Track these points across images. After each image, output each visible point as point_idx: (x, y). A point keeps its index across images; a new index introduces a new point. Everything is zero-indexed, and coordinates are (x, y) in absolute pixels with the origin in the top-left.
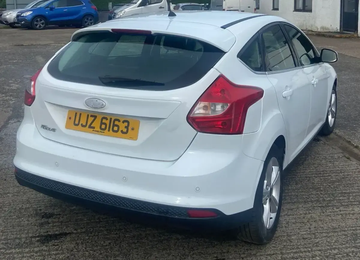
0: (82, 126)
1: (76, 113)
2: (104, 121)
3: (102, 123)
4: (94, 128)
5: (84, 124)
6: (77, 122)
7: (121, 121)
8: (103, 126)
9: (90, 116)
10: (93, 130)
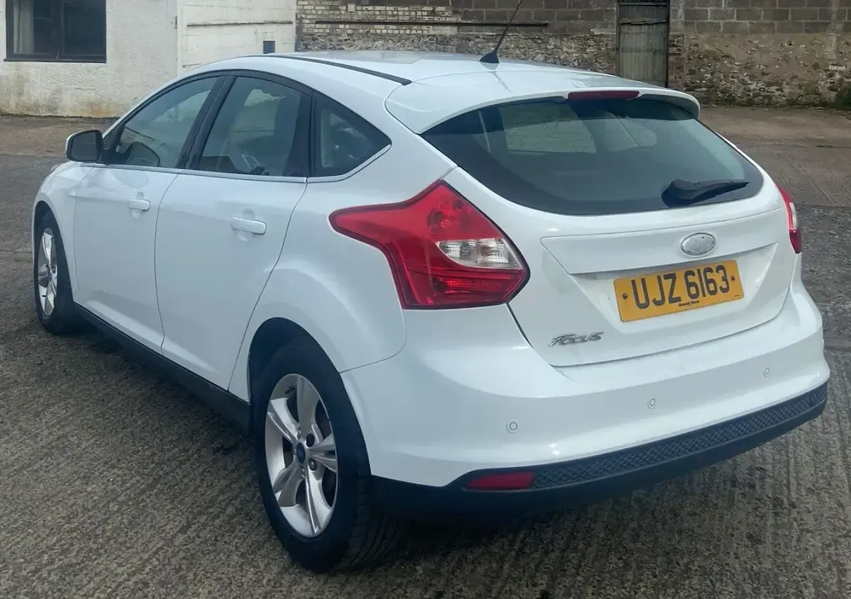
0: (657, 303)
1: (633, 282)
2: (691, 279)
3: (689, 285)
4: (678, 299)
5: (659, 298)
6: (642, 301)
7: (714, 270)
8: (693, 290)
9: (662, 278)
10: (680, 305)
